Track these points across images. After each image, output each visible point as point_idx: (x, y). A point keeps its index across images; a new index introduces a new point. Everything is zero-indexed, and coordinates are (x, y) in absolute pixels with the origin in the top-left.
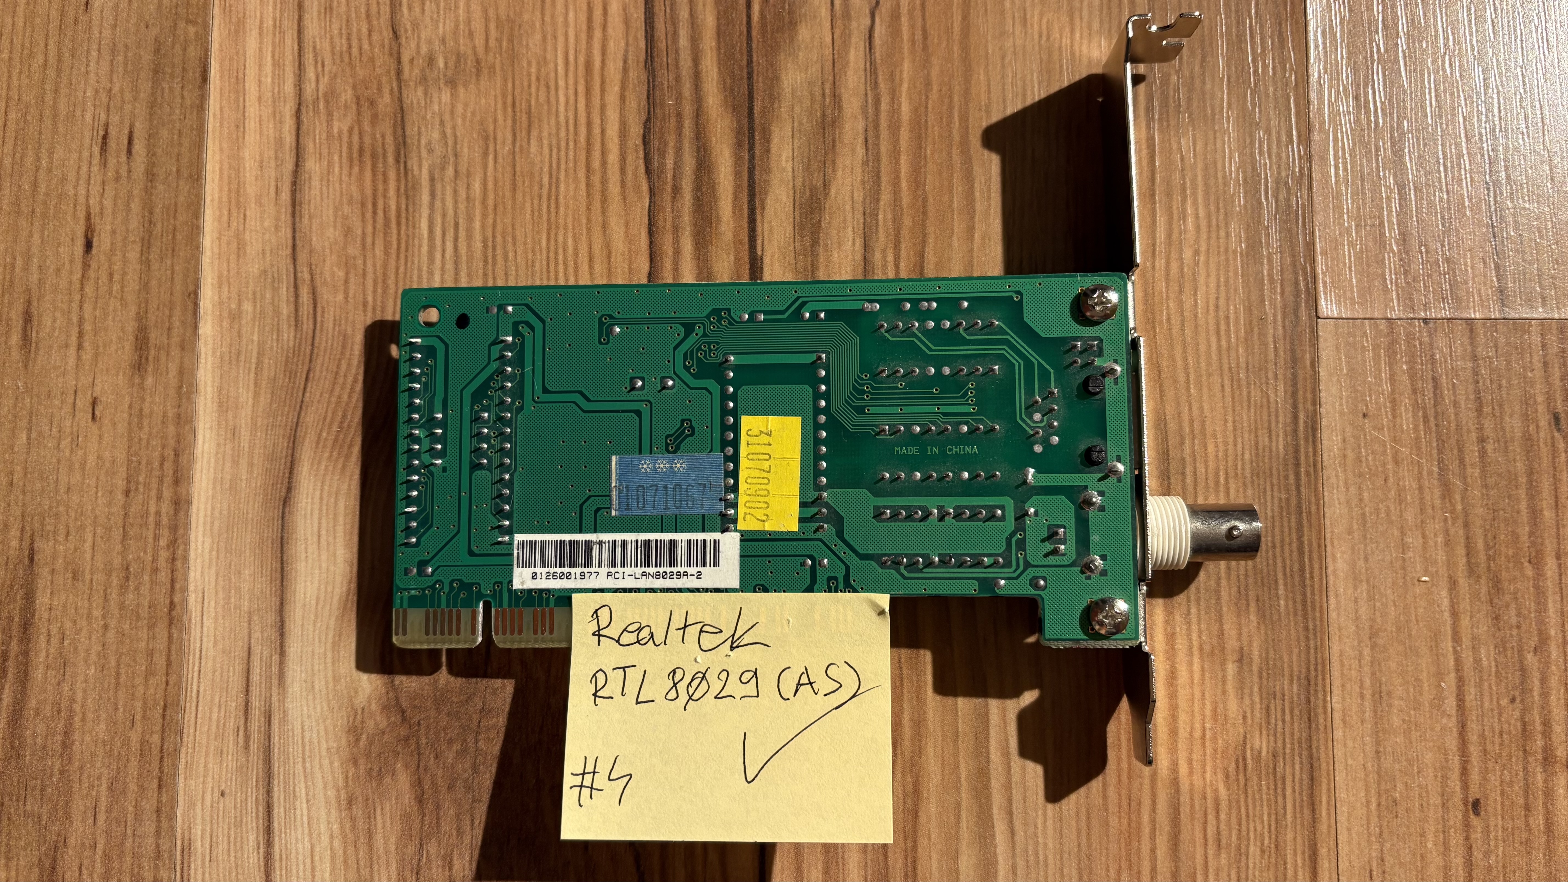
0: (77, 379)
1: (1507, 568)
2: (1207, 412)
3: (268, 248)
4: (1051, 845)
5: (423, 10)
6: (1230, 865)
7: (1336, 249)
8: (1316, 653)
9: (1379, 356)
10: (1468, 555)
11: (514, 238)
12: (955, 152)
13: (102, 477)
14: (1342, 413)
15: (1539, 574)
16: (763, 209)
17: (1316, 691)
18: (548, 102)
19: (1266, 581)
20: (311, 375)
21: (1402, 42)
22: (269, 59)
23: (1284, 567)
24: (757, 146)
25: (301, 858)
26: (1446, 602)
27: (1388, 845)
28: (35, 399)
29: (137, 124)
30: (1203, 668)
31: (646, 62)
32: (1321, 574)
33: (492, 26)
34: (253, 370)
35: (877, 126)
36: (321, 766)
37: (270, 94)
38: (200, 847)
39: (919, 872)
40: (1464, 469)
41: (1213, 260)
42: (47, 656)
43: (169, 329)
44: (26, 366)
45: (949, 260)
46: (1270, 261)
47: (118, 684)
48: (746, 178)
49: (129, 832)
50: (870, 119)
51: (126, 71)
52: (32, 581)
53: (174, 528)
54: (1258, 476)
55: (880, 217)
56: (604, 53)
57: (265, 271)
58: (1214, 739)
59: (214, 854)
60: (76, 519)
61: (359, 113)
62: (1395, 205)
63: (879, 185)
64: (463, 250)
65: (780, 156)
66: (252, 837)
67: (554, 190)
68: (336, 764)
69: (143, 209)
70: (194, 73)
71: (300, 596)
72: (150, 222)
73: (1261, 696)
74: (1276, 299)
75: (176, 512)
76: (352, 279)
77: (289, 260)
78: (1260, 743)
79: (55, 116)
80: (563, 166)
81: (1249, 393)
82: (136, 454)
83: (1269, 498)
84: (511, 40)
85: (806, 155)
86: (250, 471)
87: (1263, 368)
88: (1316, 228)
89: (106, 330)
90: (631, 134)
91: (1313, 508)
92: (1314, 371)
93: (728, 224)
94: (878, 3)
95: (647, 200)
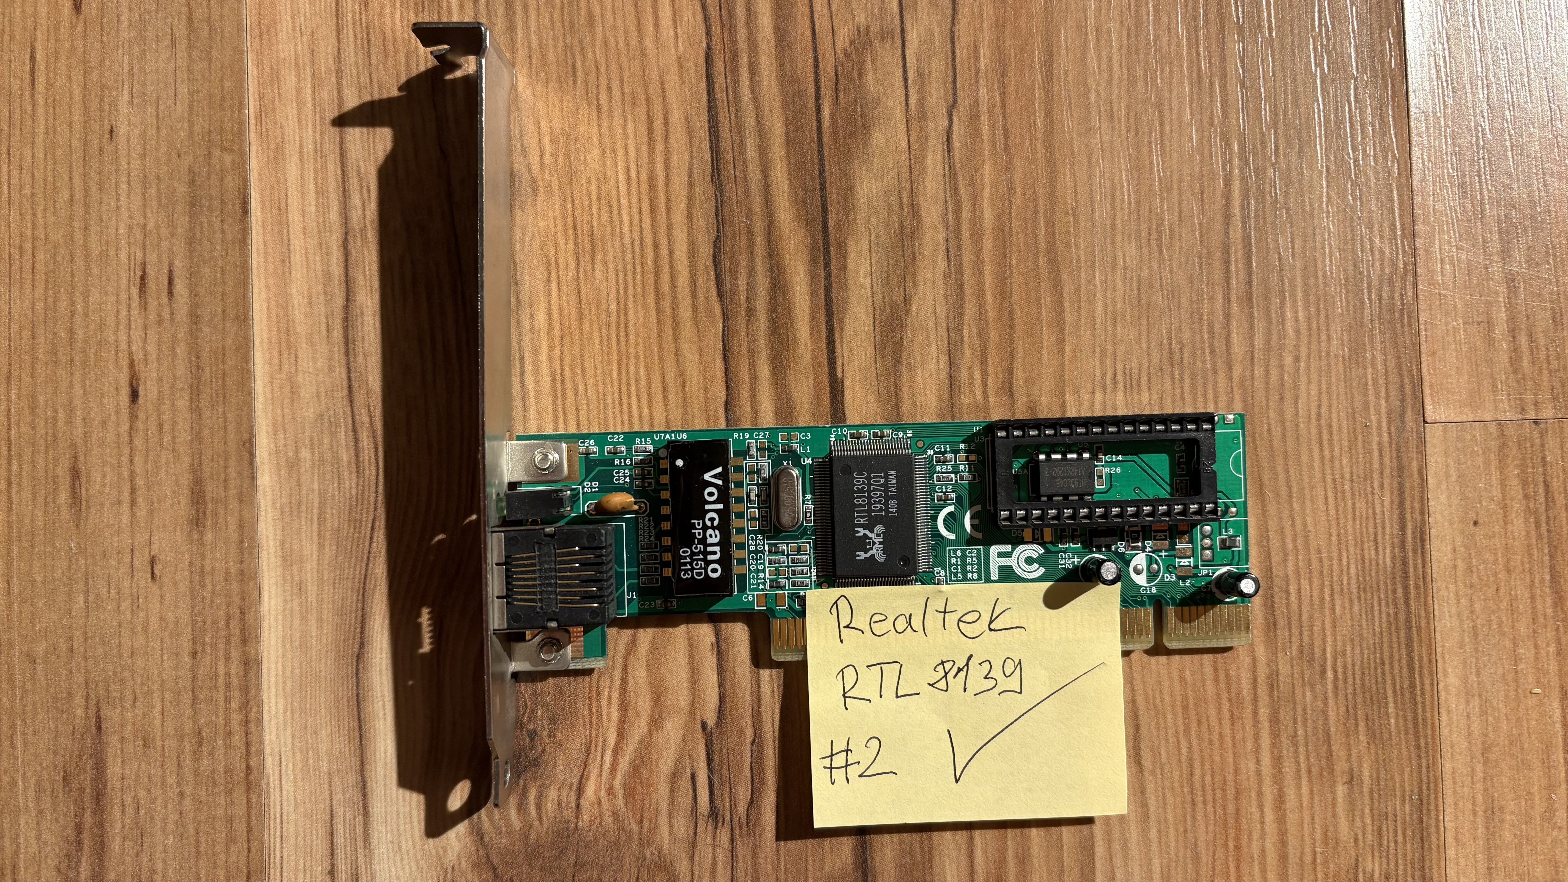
0: (133, 537)
2: (1310, 528)
3: (322, 390)
7: (1443, 349)
8: (1428, 772)
9: (1490, 460)
11: (583, 370)
12: (1042, 260)
13: (167, 639)
14: (1451, 523)
16: (842, 329)
17: (1428, 810)
18: (611, 222)
19: (1375, 698)
22: (312, 186)
23: (1394, 685)
24: (834, 263)
26: (1557, 713)
28: (90, 560)
29: (177, 263)
30: (1312, 791)
31: (712, 176)
32: (1432, 690)
33: (547, 140)
34: (315, 519)
35: (958, 236)
37: (315, 224)
41: (1314, 365)
42: (123, 827)
44: (78, 526)
45: (1039, 375)
46: (1373, 365)
47: (198, 852)
48: (823, 297)
50: (951, 228)
51: (160, 205)
52: (102, 751)
53: (245, 689)
54: (1365, 591)
55: (965, 332)
56: (667, 168)
57: (321, 415)
58: (1325, 863)
60: (142, 684)
61: (410, 241)
62: (1503, 298)
63: (963, 299)
65: (857, 272)
67: (622, 318)
69: (189, 353)
70: (233, 205)
71: (380, 754)
72: (198, 367)
73: (1373, 818)
74: (1380, 405)
75: (246, 672)
77: (346, 402)
78: (1372, 865)
79: (87, 256)
80: (631, 292)
81: (1354, 504)
82: (200, 613)
83: (1376, 613)
84: (567, 156)
85: (884, 269)
86: (320, 627)
87: (1368, 478)
88: (1422, 327)
89: (160, 485)
90: (701, 255)
91: (1423, 622)
92: (1422, 479)
93: (806, 346)
94: (955, 101)
95: (721, 325)
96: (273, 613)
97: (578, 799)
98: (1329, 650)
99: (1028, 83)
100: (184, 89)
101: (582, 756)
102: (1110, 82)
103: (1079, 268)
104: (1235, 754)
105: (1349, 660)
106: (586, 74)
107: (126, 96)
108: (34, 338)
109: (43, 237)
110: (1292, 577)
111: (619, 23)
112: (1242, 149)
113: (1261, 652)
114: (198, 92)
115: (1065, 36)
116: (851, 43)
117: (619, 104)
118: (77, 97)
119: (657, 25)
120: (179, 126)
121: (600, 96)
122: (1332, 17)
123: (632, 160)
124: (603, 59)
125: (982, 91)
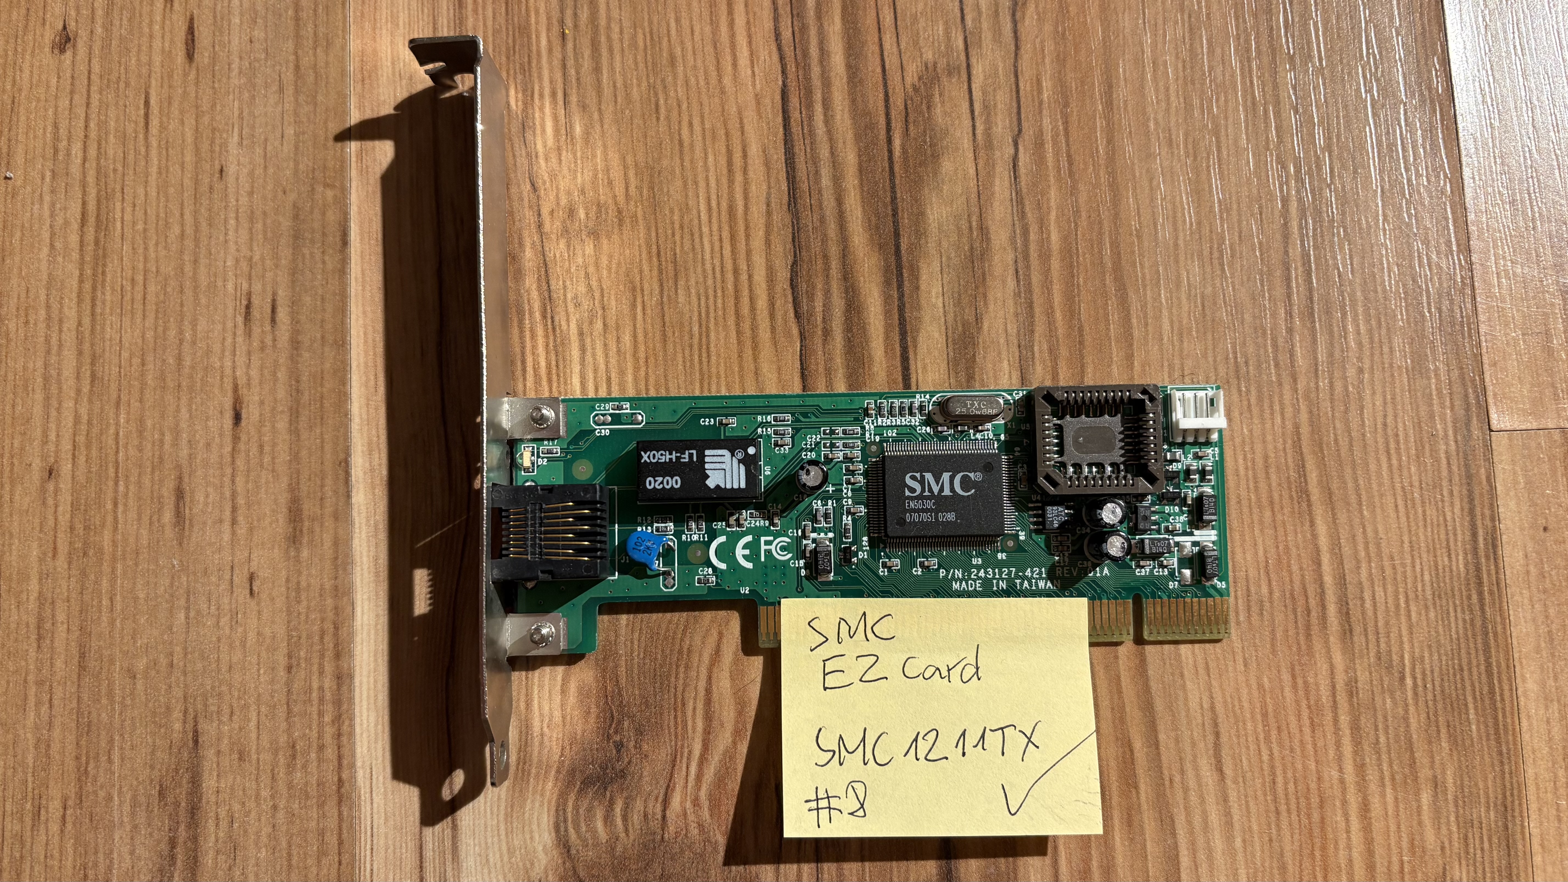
0: (233, 554)
2: (1382, 535)
3: (417, 411)
5: (560, 160)
7: (1505, 360)
8: (1511, 778)
9: (1556, 467)
12: (1109, 279)
13: (264, 654)
14: (1522, 529)
16: (915, 347)
17: (1513, 816)
18: (693, 249)
19: (1455, 705)
22: (409, 219)
23: (1474, 690)
24: (906, 283)
28: (192, 577)
29: (280, 292)
30: (1396, 799)
31: (789, 205)
32: (1511, 696)
33: (631, 173)
35: (1026, 257)
37: (411, 255)
41: (1378, 376)
42: (217, 841)
43: (322, 499)
44: (180, 544)
46: (1437, 375)
47: (290, 866)
48: (896, 317)
50: (1020, 250)
51: (265, 238)
52: (198, 765)
53: (338, 703)
54: (1440, 597)
55: (1036, 348)
56: (746, 198)
57: (416, 436)
58: (1413, 871)
60: (239, 698)
63: (1033, 317)
65: (929, 292)
67: (704, 340)
69: (290, 378)
70: (334, 237)
72: (298, 391)
73: (1458, 825)
74: (1445, 414)
75: (339, 686)
77: (439, 423)
78: (1460, 874)
79: (196, 287)
80: (712, 315)
81: (1424, 512)
82: (296, 629)
83: (1452, 619)
84: (651, 188)
85: (956, 290)
87: (1436, 485)
88: (1483, 338)
89: (259, 503)
90: (779, 279)
91: (1499, 628)
92: (1491, 486)
93: (881, 363)
94: (1020, 131)
95: (799, 345)
96: (366, 627)
97: (664, 811)
98: (1406, 656)
99: (1090, 113)
100: (290, 131)
101: (668, 767)
102: (1168, 110)
103: (1145, 286)
104: (1317, 762)
105: (1428, 667)
106: (669, 111)
107: (236, 138)
108: (143, 365)
109: (154, 269)
110: (1366, 584)
111: (699, 63)
112: (1298, 170)
113: (1338, 659)
114: (304, 133)
115: (1123, 69)
116: (920, 78)
117: (700, 138)
118: (189, 139)
119: (735, 65)
120: (285, 165)
121: (682, 132)
122: (1379, 47)
123: (713, 191)
124: (685, 97)
125: (1046, 121)
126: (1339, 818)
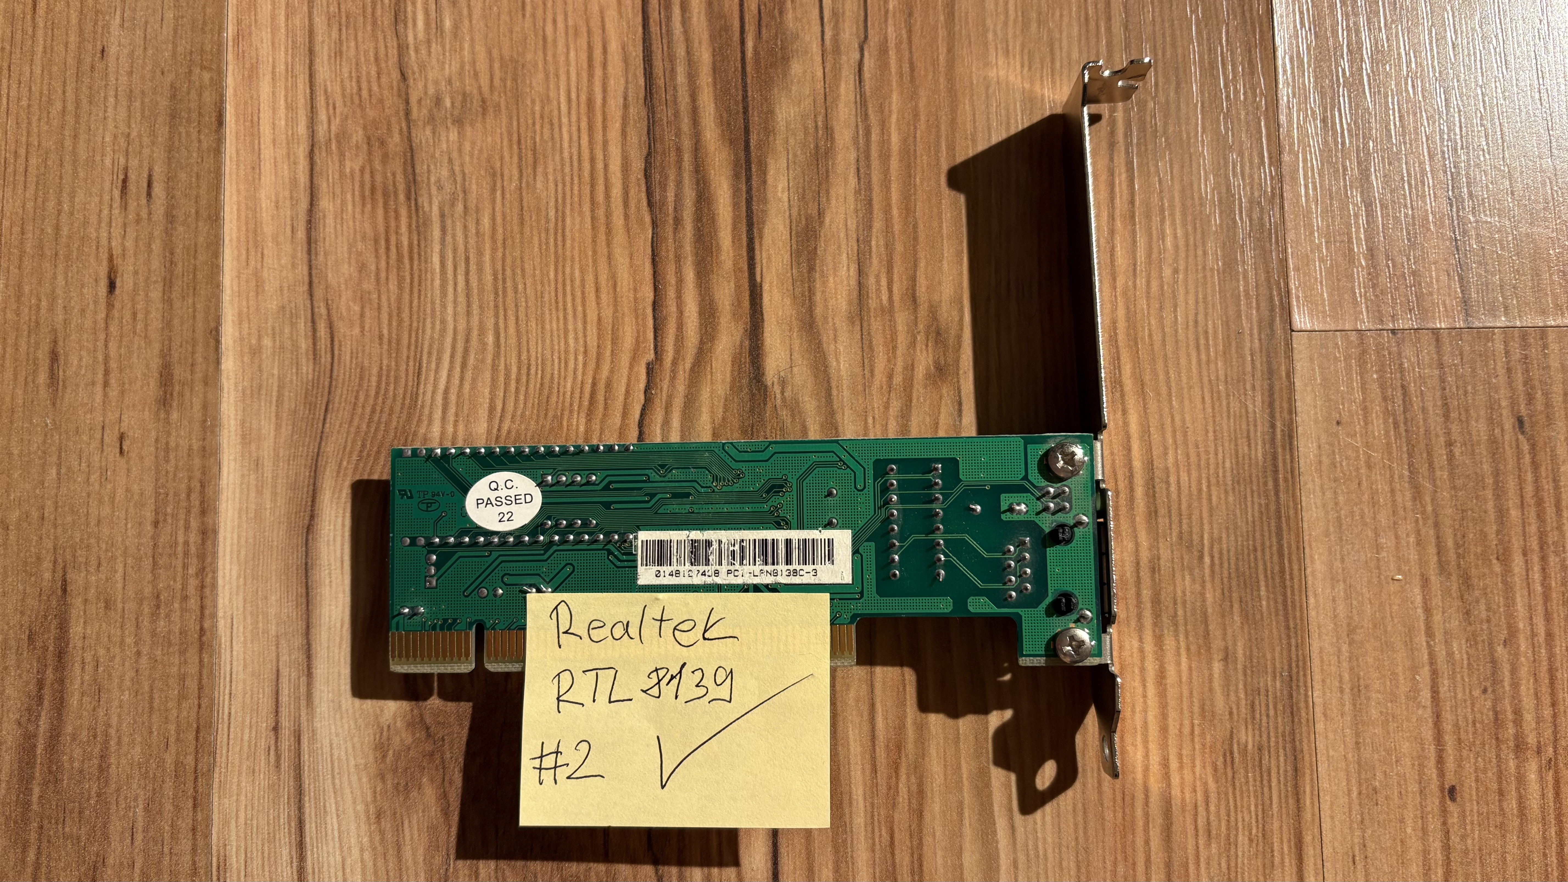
0: (104, 415)
1: (1477, 566)
2: (1188, 423)
3: (285, 285)
4: (1049, 840)
5: (430, 52)
6: (1220, 854)
7: (1307, 265)
8: (1297, 650)
9: (1351, 365)
10: (1439, 553)
11: (523, 270)
13: (131, 510)
14: (1316, 421)
15: (1507, 570)
16: (761, 238)
17: (1298, 686)
18: (553, 138)
19: (1248, 582)
20: (331, 407)
21: (1367, 66)
22: (282, 102)
23: (1265, 570)
24: (754, 177)
25: (332, 870)
26: (1419, 599)
27: (1369, 832)
28: (64, 436)
29: (156, 168)
30: (1190, 667)
31: (645, 99)
32: (1300, 575)
33: (497, 65)
34: (274, 401)
35: (868, 157)
36: (350, 782)
37: (284, 137)
38: (235, 862)
39: (925, 868)
40: (1434, 472)
41: (1191, 278)
42: (82, 683)
44: (54, 404)
45: (940, 283)
46: (1245, 278)
47: (151, 708)
48: (744, 209)
49: (166, 850)
50: (862, 150)
51: (143, 116)
52: (66, 611)
53: (202, 557)
54: (1238, 483)
55: (873, 243)
56: (605, 90)
57: (283, 307)
58: (1203, 734)
59: (249, 869)
60: (107, 550)
61: (370, 153)
62: (1362, 220)
63: (871, 213)
64: (474, 283)
65: (776, 187)
66: (285, 852)
67: (560, 224)
68: (364, 780)
69: (164, 250)
70: (210, 117)
71: (325, 619)
72: (171, 262)
73: (1246, 693)
74: (1252, 314)
75: (204, 541)
76: (368, 314)
77: (306, 296)
78: (1246, 737)
79: (75, 161)
80: (568, 201)
81: (1228, 404)
82: (163, 486)
83: (1249, 504)
84: (515, 80)
85: (801, 185)
86: (274, 500)
87: (1241, 380)
88: (1288, 245)
89: (131, 368)
90: (633, 169)
91: (1292, 512)
92: (1290, 381)
93: (728, 252)
94: (866, 37)
95: (650, 231)
96: (231, 486)
98: (1206, 536)
99: (932, 23)
100: (170, 15)
102: (1006, 23)
105: (1225, 546)
106: (534, 8)
107: (118, 20)
108: (23, 234)
109: (36, 143)
114: (182, 17)
117: (563, 35)
118: (74, 21)
120: (164, 47)
121: (546, 28)
123: (573, 84)
125: (891, 29)
126: (1137, 684)
